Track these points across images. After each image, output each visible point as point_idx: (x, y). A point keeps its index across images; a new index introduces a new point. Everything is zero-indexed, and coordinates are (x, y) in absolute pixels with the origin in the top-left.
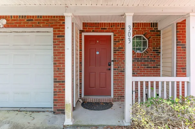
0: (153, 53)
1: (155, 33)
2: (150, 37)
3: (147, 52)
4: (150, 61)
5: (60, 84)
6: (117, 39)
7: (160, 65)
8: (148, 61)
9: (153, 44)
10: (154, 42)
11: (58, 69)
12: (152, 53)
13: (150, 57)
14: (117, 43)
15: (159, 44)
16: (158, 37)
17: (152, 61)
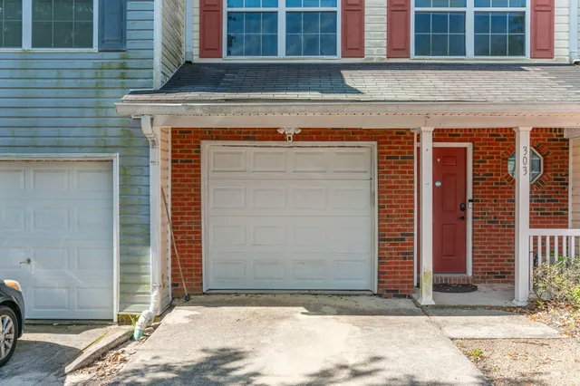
0: (554, 184)
1: (558, 144)
2: (549, 153)
3: (542, 183)
4: (548, 201)
5: (391, 244)
6: (481, 156)
7: (567, 210)
8: (543, 201)
9: (554, 166)
10: (555, 162)
11: (388, 216)
12: (552, 184)
13: (548, 192)
14: (481, 164)
15: (565, 167)
16: (563, 153)
17: (552, 201)
